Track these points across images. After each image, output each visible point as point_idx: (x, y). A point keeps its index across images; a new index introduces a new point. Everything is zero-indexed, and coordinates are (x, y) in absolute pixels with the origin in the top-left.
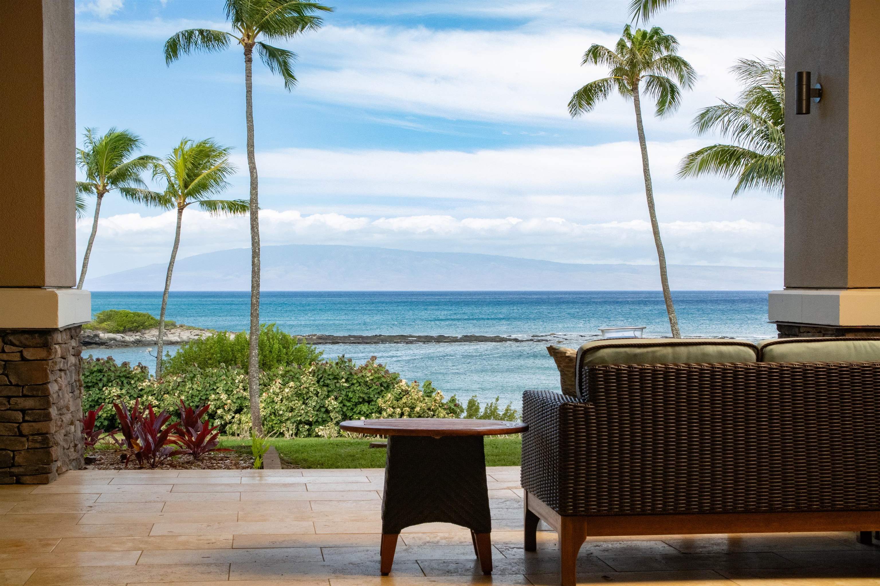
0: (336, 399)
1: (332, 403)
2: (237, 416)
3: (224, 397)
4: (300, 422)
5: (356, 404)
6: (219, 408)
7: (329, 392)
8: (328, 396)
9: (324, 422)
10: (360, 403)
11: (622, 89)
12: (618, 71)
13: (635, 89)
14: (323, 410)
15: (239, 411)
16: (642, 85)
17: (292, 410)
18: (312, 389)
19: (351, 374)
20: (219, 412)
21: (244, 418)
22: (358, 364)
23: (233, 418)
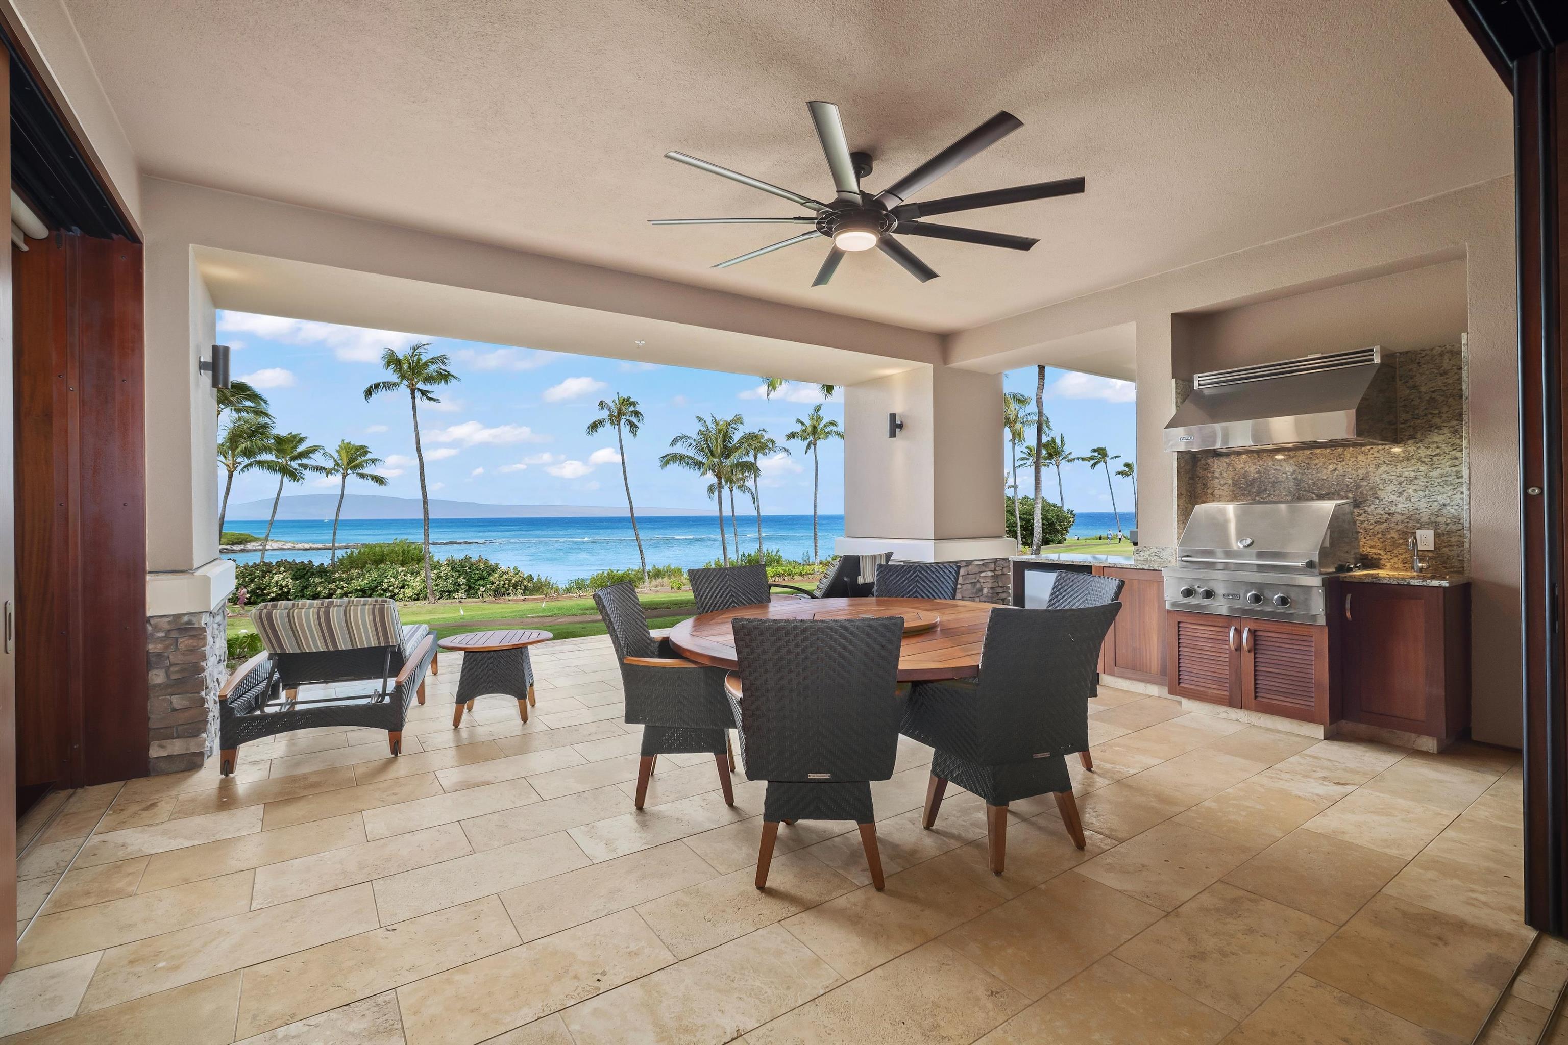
0: (464, 578)
1: (462, 580)
2: (402, 590)
3: (393, 580)
4: (443, 591)
5: (477, 580)
6: (391, 586)
7: (459, 574)
8: (459, 577)
9: (458, 591)
10: (479, 580)
11: (612, 423)
12: (611, 415)
13: (619, 424)
14: (457, 584)
15: (403, 587)
16: (622, 422)
17: (437, 585)
18: (449, 574)
19: (472, 564)
20: (391, 588)
21: (407, 591)
22: (475, 558)
23: (400, 591)
